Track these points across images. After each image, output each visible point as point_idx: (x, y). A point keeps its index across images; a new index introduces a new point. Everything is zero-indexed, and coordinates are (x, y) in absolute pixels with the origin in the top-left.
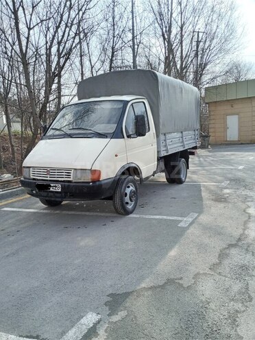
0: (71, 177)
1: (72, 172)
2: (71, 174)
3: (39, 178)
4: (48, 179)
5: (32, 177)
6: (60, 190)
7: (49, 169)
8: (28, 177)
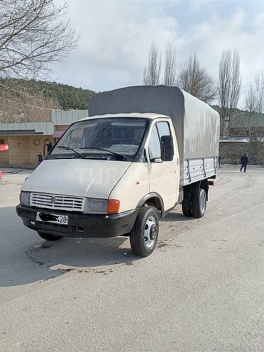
0: (83, 207)
1: (84, 201)
2: (83, 204)
3: (40, 206)
4: (53, 208)
5: (32, 204)
6: (66, 223)
7: (54, 196)
8: (26, 204)
